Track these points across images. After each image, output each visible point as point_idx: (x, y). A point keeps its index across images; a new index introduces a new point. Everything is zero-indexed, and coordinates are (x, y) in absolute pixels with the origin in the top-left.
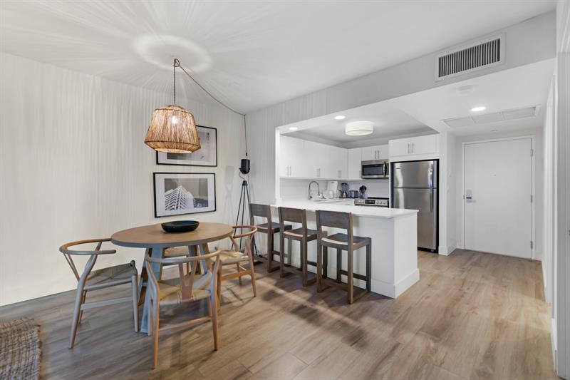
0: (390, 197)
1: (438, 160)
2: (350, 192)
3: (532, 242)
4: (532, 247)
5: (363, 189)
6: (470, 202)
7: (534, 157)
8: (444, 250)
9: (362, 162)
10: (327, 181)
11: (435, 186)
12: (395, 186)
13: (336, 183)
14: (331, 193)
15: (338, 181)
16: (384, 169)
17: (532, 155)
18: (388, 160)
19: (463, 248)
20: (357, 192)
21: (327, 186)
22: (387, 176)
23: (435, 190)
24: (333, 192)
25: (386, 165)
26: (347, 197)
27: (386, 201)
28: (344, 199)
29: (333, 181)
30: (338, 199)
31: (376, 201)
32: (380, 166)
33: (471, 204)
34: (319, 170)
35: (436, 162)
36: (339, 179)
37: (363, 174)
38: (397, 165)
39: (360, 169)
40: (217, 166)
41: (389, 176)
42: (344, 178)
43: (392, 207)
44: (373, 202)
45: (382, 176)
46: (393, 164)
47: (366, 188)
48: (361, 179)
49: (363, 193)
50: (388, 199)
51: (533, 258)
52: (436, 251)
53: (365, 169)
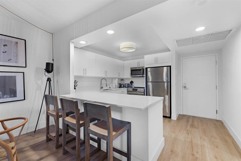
0: (145, 87)
1: (170, 66)
2: (125, 84)
3: (217, 111)
4: (217, 113)
5: (132, 82)
6: (186, 89)
7: (217, 65)
8: (174, 117)
9: (131, 68)
10: (112, 79)
11: (169, 81)
12: (148, 81)
13: (117, 79)
14: (114, 85)
15: (118, 79)
16: (142, 72)
17: (216, 64)
18: (144, 67)
19: (182, 114)
20: (129, 84)
21: (112, 81)
22: (144, 76)
23: (169, 83)
24: (115, 84)
25: (143, 70)
26: (123, 87)
27: (143, 89)
28: (122, 88)
29: (115, 78)
30: (119, 89)
31: (138, 89)
32: (140, 70)
33: (186, 90)
34: (106, 72)
35: (169, 67)
36: (119, 77)
37: (132, 75)
38: (149, 69)
39: (130, 72)
40: (26, 67)
41: (145, 75)
42: (121, 77)
43: (147, 95)
44: (136, 90)
45: (141, 76)
46: (147, 68)
47: (133, 82)
48: (130, 77)
49: (132, 84)
50: (144, 88)
51: (218, 119)
52: (170, 117)
53: (133, 72)
